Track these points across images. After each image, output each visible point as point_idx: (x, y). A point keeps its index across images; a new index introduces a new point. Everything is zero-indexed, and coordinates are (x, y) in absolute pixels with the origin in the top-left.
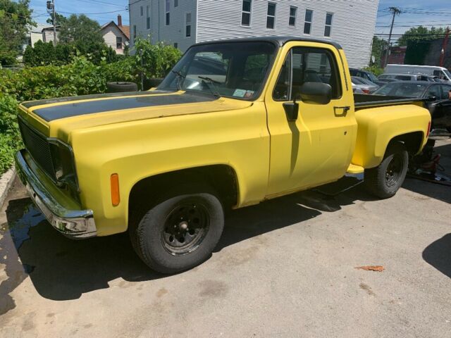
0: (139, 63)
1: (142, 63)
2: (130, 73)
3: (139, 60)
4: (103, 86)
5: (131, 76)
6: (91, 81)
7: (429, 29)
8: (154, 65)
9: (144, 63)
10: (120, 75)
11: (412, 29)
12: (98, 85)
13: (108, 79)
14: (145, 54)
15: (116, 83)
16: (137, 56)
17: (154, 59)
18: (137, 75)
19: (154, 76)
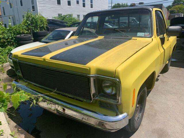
0: (29, 25)
1: (30, 24)
2: (26, 30)
3: (29, 23)
4: (12, 38)
5: (27, 32)
6: (6, 36)
7: (121, 4)
8: (37, 25)
9: (32, 24)
10: (21, 31)
11: (115, 4)
12: (10, 38)
13: (14, 34)
14: (32, 20)
15: (19, 35)
16: (28, 21)
17: (36, 22)
18: (29, 31)
19: (37, 31)
